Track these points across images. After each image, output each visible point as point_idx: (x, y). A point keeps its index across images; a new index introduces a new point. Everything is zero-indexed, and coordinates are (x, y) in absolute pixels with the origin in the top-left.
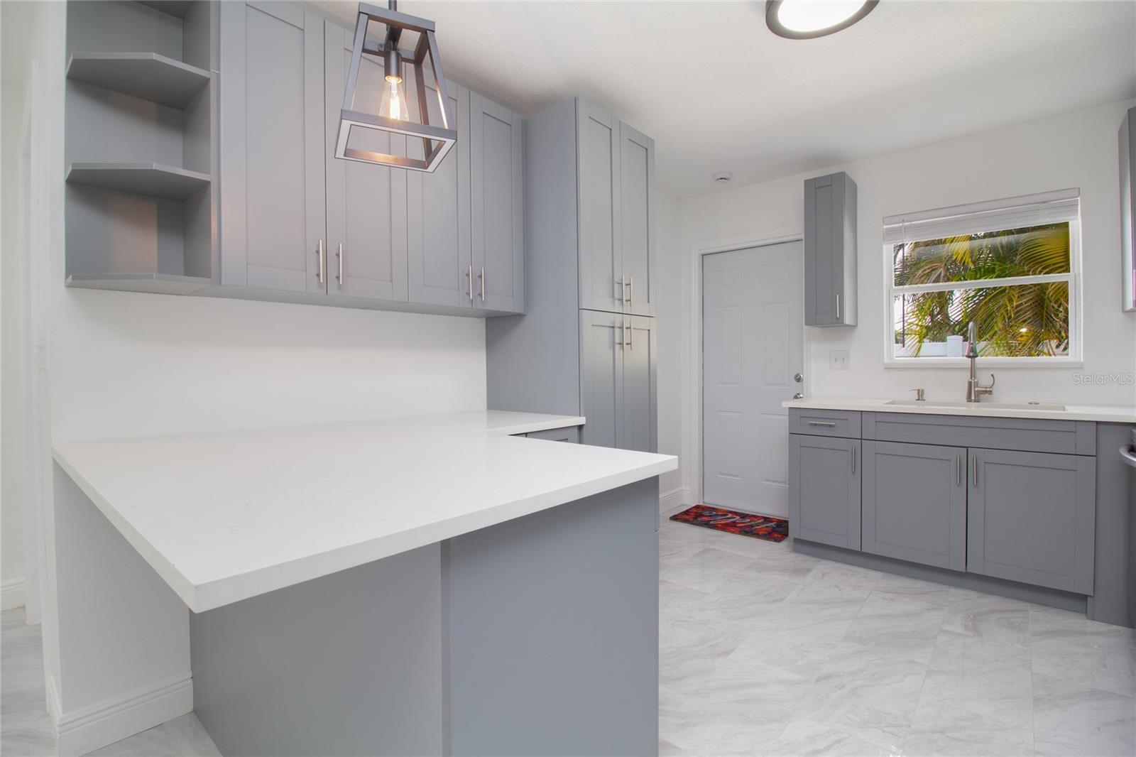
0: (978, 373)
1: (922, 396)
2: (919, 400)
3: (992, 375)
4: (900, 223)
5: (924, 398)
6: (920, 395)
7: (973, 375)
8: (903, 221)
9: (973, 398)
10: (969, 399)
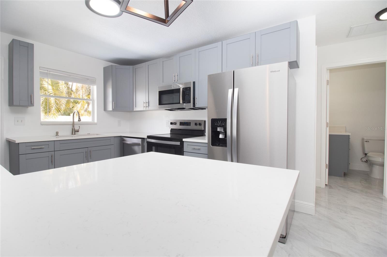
0: (75, 126)
1: (58, 134)
2: (57, 135)
3: (79, 126)
4: (46, 71)
5: (58, 135)
6: (57, 134)
7: (73, 126)
8: (47, 71)
9: (74, 133)
10: (72, 134)
